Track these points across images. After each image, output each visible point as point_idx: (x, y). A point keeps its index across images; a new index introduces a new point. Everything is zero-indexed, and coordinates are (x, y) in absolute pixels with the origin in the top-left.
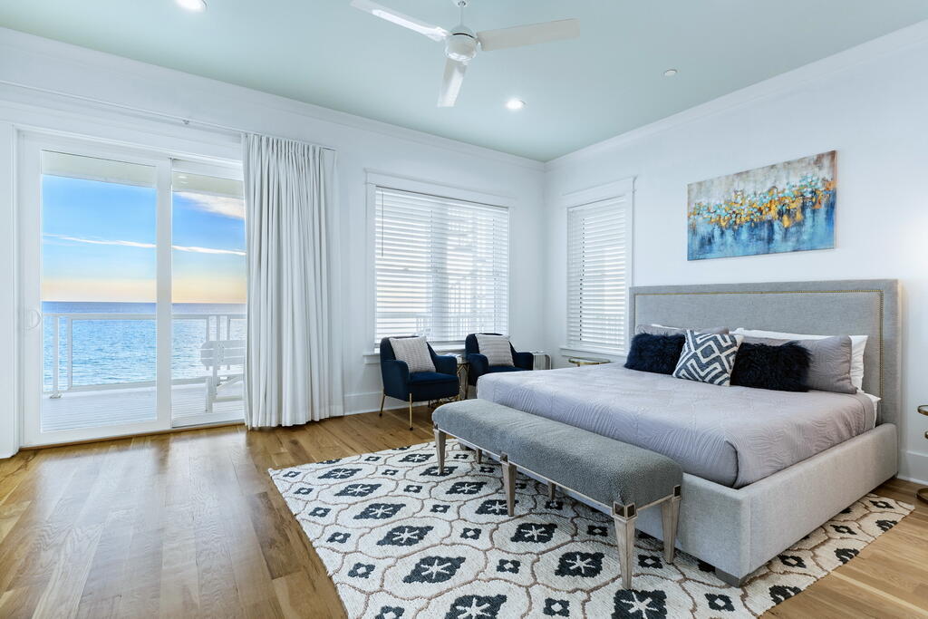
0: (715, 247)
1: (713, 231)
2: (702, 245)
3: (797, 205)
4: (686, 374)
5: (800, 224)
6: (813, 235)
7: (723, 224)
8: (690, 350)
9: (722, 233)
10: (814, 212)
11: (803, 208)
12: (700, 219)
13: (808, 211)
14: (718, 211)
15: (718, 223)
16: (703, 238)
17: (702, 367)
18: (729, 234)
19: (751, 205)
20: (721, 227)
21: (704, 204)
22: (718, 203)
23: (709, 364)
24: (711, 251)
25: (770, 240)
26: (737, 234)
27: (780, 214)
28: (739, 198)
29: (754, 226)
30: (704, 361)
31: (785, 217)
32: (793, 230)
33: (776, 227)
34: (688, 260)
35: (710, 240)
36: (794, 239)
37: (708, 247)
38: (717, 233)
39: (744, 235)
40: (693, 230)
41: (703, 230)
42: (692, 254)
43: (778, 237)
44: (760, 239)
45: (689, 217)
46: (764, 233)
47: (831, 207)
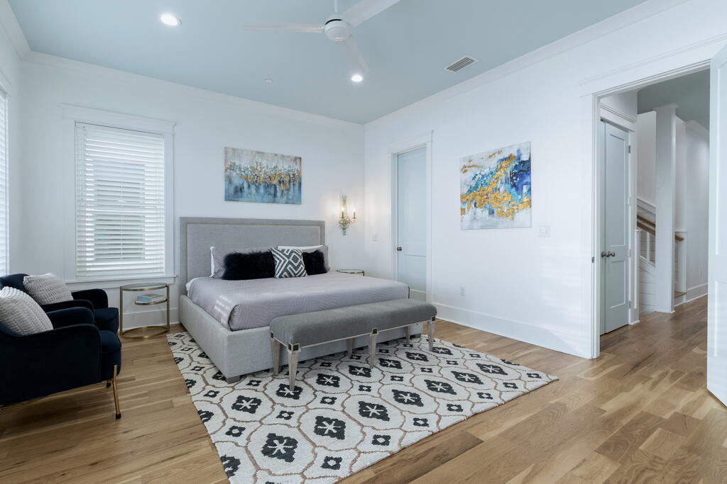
0: (245, 194)
1: (243, 184)
2: (236, 192)
3: (287, 179)
4: (287, 275)
5: (288, 190)
6: (293, 196)
7: (250, 181)
8: (281, 261)
9: (249, 186)
10: (294, 185)
11: (290, 182)
12: (235, 174)
13: (292, 184)
14: (246, 172)
15: (246, 179)
16: (236, 187)
17: (296, 268)
18: (253, 188)
19: (265, 173)
20: (248, 182)
21: (237, 164)
22: (246, 166)
23: (299, 266)
24: (242, 197)
25: (275, 195)
26: (257, 188)
27: (280, 182)
28: (259, 167)
29: (267, 186)
30: (296, 264)
31: (282, 185)
32: (285, 192)
33: (278, 189)
34: (226, 200)
35: (241, 189)
36: (285, 197)
37: (239, 193)
38: (246, 186)
39: (262, 190)
40: (229, 180)
41: (237, 181)
42: (229, 196)
43: (279, 194)
44: (270, 194)
45: (226, 170)
46: (272, 191)
47: (300, 184)
